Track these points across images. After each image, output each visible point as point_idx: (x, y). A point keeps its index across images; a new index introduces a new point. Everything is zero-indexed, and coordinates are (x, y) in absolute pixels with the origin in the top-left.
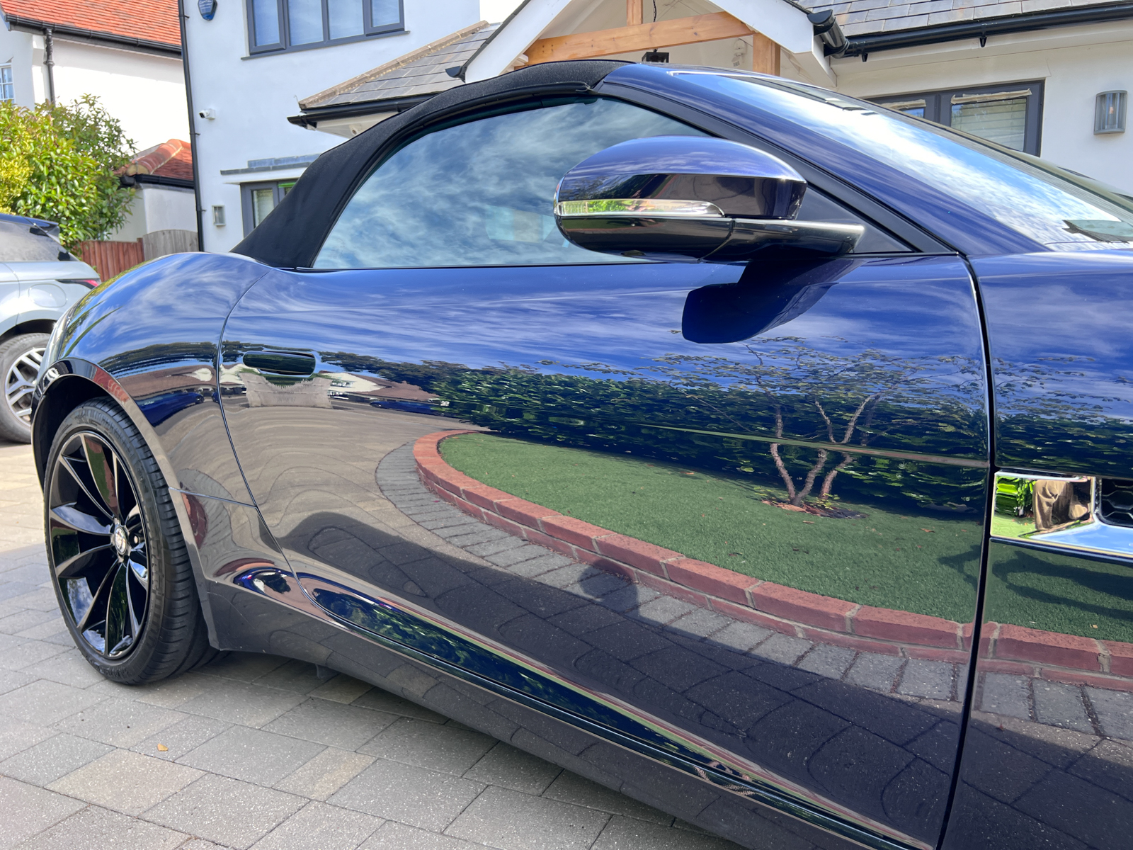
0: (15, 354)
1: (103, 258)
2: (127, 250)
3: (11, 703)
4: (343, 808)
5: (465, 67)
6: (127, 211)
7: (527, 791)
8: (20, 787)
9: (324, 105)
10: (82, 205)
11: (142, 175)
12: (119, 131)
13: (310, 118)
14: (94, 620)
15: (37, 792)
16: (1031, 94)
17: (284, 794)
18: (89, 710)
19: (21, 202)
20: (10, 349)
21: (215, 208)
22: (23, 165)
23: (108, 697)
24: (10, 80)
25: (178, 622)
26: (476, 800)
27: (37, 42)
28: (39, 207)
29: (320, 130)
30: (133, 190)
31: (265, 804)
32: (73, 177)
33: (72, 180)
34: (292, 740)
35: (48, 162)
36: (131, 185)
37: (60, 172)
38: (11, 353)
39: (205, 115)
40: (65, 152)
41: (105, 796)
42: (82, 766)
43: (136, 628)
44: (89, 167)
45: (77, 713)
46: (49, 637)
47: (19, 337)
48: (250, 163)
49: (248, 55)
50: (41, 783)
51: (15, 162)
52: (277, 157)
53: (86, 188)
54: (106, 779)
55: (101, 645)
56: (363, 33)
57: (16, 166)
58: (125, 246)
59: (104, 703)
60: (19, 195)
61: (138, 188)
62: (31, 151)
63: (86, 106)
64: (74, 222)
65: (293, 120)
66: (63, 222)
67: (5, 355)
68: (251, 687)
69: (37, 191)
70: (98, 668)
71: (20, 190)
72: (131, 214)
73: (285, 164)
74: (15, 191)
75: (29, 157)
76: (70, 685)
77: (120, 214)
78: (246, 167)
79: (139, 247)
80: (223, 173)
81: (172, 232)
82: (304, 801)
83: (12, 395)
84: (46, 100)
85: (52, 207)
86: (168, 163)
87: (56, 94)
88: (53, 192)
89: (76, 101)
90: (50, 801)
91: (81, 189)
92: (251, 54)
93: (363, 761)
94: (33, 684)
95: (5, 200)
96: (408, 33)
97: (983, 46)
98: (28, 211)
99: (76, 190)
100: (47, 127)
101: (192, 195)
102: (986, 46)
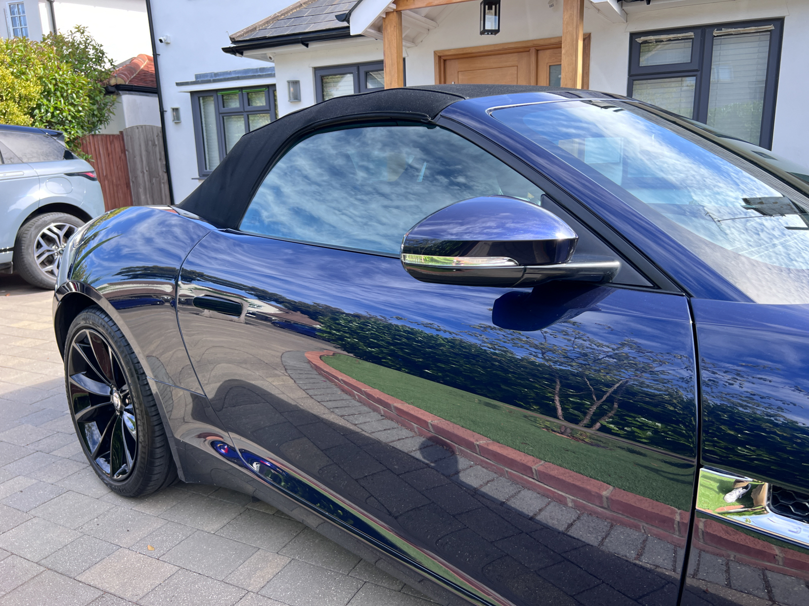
0: (39, 228)
1: (96, 146)
2: (113, 140)
3: (50, 510)
4: (269, 598)
5: (350, 14)
6: (111, 112)
7: (391, 587)
8: (59, 578)
9: (248, 39)
10: (80, 111)
11: (120, 85)
12: (103, 54)
13: (239, 48)
14: (102, 451)
15: (71, 582)
16: (773, 28)
17: (231, 587)
18: (102, 516)
19: (37, 111)
20: (36, 225)
21: (173, 109)
22: (36, 84)
23: (114, 506)
24: (24, 12)
25: (158, 462)
26: (357, 594)
28: (49, 114)
29: (246, 56)
30: (115, 97)
31: (219, 594)
32: (72, 92)
33: (71, 94)
34: (236, 543)
35: (54, 82)
36: (112, 93)
37: (63, 88)
38: (37, 227)
39: (163, 40)
40: (66, 73)
41: (113, 586)
42: (99, 562)
43: (131, 462)
44: (83, 84)
45: (94, 519)
46: (73, 456)
47: (41, 216)
48: (197, 76)
50: (72, 575)
51: (31, 82)
52: (216, 71)
53: (82, 99)
54: (115, 573)
55: (107, 468)
57: (32, 85)
58: (111, 137)
59: (111, 511)
60: (35, 106)
61: (118, 94)
62: (42, 74)
63: (78, 34)
64: (75, 124)
65: (226, 50)
66: (67, 124)
67: (32, 229)
68: (208, 499)
69: (48, 103)
70: (107, 484)
71: (35, 103)
72: (114, 114)
73: (222, 77)
74: (32, 103)
75: (40, 78)
76: (88, 496)
77: (106, 115)
78: (194, 79)
79: (121, 138)
80: (178, 84)
81: (144, 127)
82: (244, 592)
83: (39, 257)
84: (50, 32)
85: (59, 114)
86: (138, 74)
87: (57, 28)
88: (59, 103)
89: (71, 31)
90: (79, 589)
91: (78, 100)
93: (282, 561)
94: (64, 495)
95: (26, 110)
98: (42, 117)
99: (75, 101)
100: (52, 55)
101: (157, 99)
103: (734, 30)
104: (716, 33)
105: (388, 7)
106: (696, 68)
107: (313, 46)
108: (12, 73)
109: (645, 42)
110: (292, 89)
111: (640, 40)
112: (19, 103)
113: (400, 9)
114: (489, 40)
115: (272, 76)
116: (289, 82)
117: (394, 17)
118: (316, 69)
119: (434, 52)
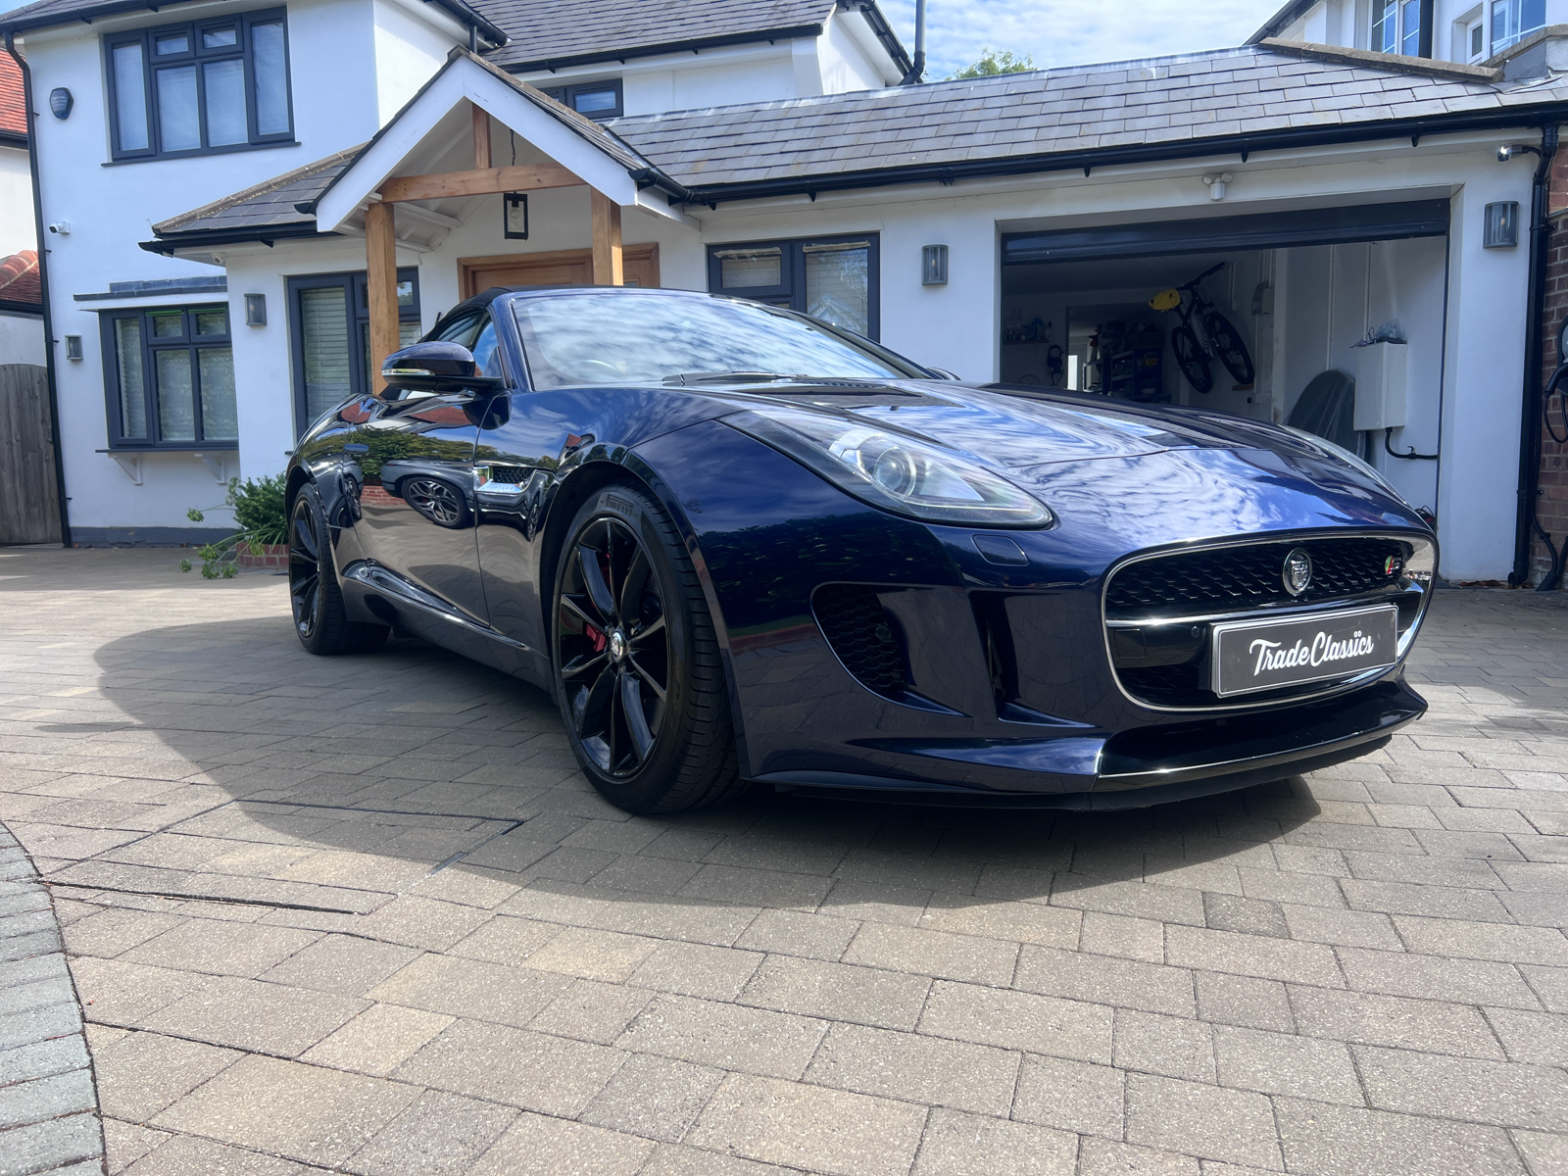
5: (316, 203)
9: (181, 231)
13: (167, 242)
16: (870, 245)
21: (70, 338)
29: (176, 256)
39: (58, 229)
48: (112, 287)
49: (111, 161)
52: (146, 280)
56: (247, 142)
65: (145, 246)
73: (156, 289)
78: (107, 291)
80: (78, 298)
81: (16, 368)
86: (15, 282)
92: (114, 160)
96: (299, 144)
97: (814, 201)
101: (41, 323)
102: (816, 201)
103: (824, 246)
104: (805, 249)
105: (368, 197)
106: (788, 292)
107: (281, 246)
109: (726, 257)
110: (251, 307)
111: (719, 254)
113: (387, 200)
114: (516, 247)
115: (224, 289)
116: (246, 296)
117: (380, 211)
118: (290, 280)
119: (458, 260)
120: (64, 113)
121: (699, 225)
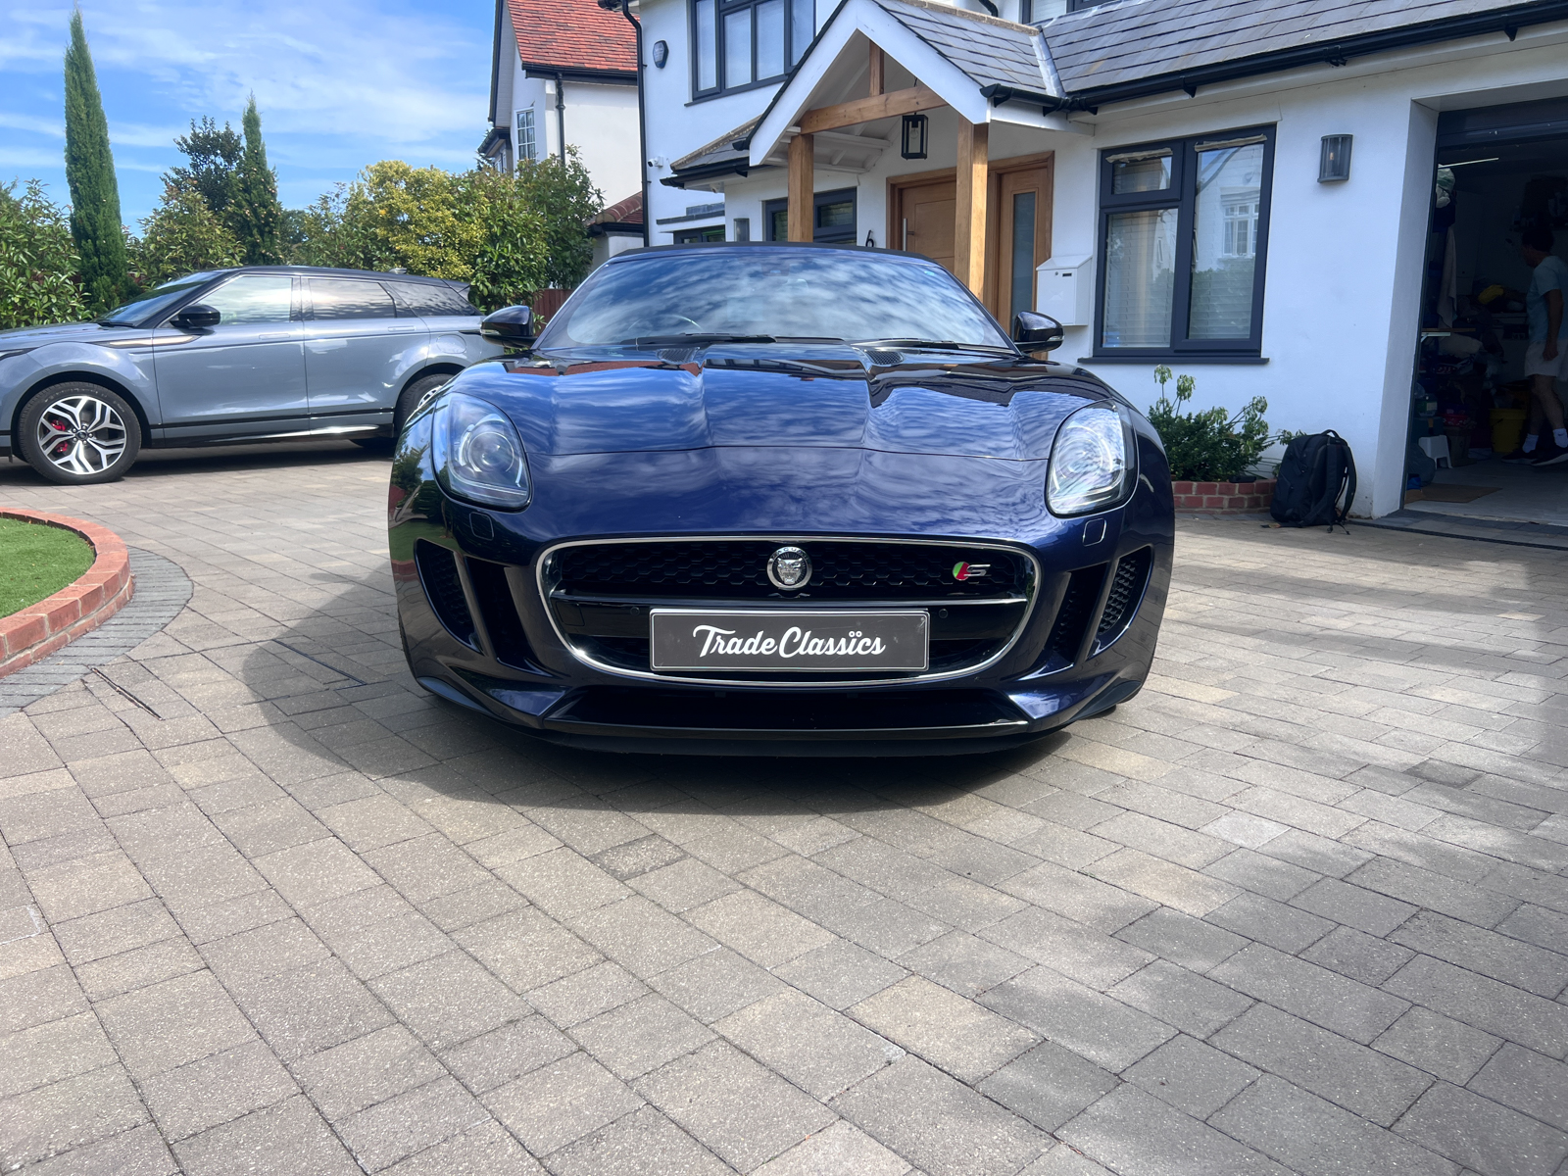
5: (748, 141)
9: (691, 166)
10: (531, 260)
11: (609, 224)
13: (680, 178)
16: (1266, 139)
19: (479, 260)
22: (481, 227)
24: (533, 123)
27: (550, 88)
29: (687, 190)
30: (601, 239)
32: (521, 235)
33: (521, 238)
36: (598, 234)
37: (512, 231)
39: (653, 163)
40: (517, 213)
47: (428, 377)
48: (689, 210)
49: (691, 101)
51: (474, 224)
52: (709, 203)
53: (534, 244)
56: (783, 73)
57: (475, 228)
60: (477, 254)
61: (606, 237)
62: (488, 214)
65: (667, 182)
69: (492, 250)
71: (478, 249)
74: (474, 250)
75: (486, 220)
77: (582, 263)
78: (683, 214)
80: (663, 222)
88: (505, 250)
92: (694, 99)
97: (1193, 96)
99: (525, 247)
101: (643, 240)
102: (1196, 96)
103: (1216, 143)
104: (1197, 148)
105: (786, 130)
106: (1178, 196)
107: (756, 175)
108: (454, 215)
109: (1118, 162)
110: (740, 226)
111: (1111, 159)
112: (459, 251)
113: (805, 132)
114: (913, 166)
115: (722, 214)
116: (735, 220)
117: (800, 142)
118: (768, 204)
119: (886, 179)
120: (662, 64)
121: (1093, 130)
